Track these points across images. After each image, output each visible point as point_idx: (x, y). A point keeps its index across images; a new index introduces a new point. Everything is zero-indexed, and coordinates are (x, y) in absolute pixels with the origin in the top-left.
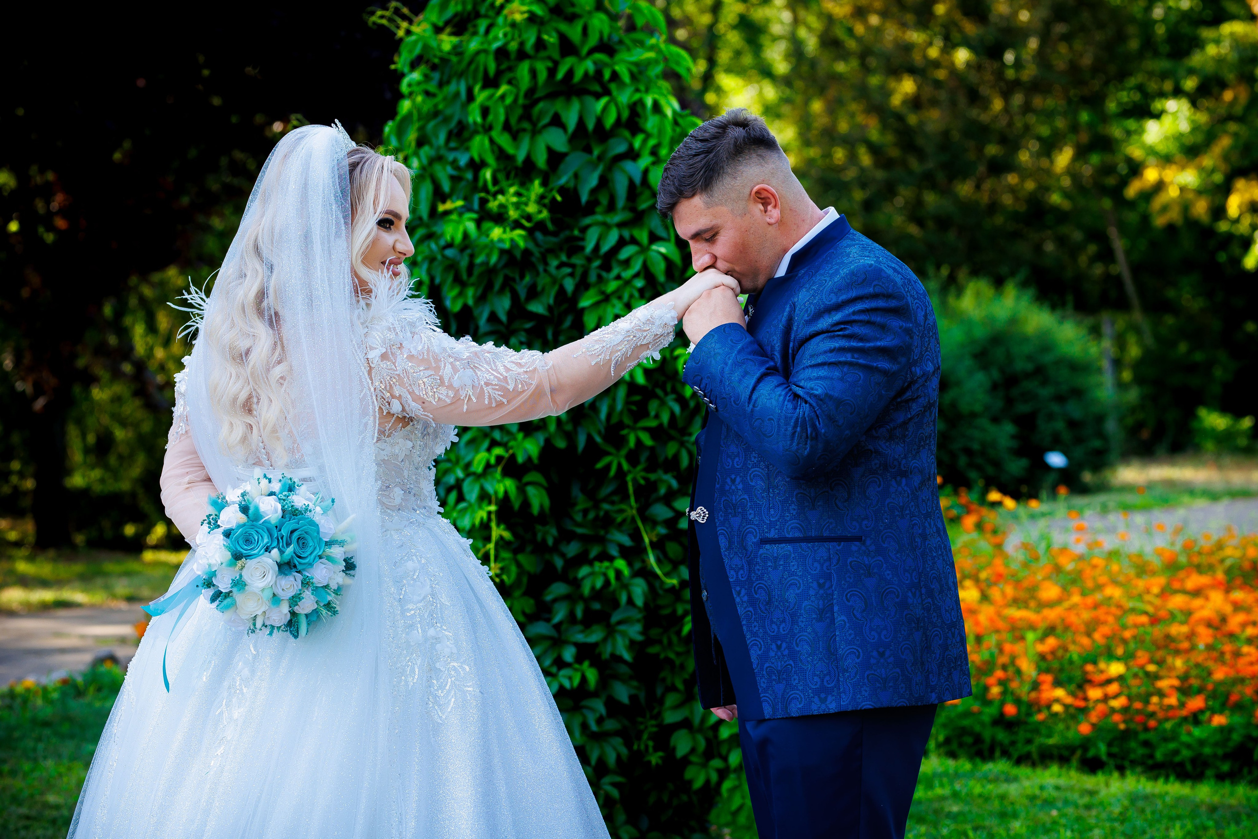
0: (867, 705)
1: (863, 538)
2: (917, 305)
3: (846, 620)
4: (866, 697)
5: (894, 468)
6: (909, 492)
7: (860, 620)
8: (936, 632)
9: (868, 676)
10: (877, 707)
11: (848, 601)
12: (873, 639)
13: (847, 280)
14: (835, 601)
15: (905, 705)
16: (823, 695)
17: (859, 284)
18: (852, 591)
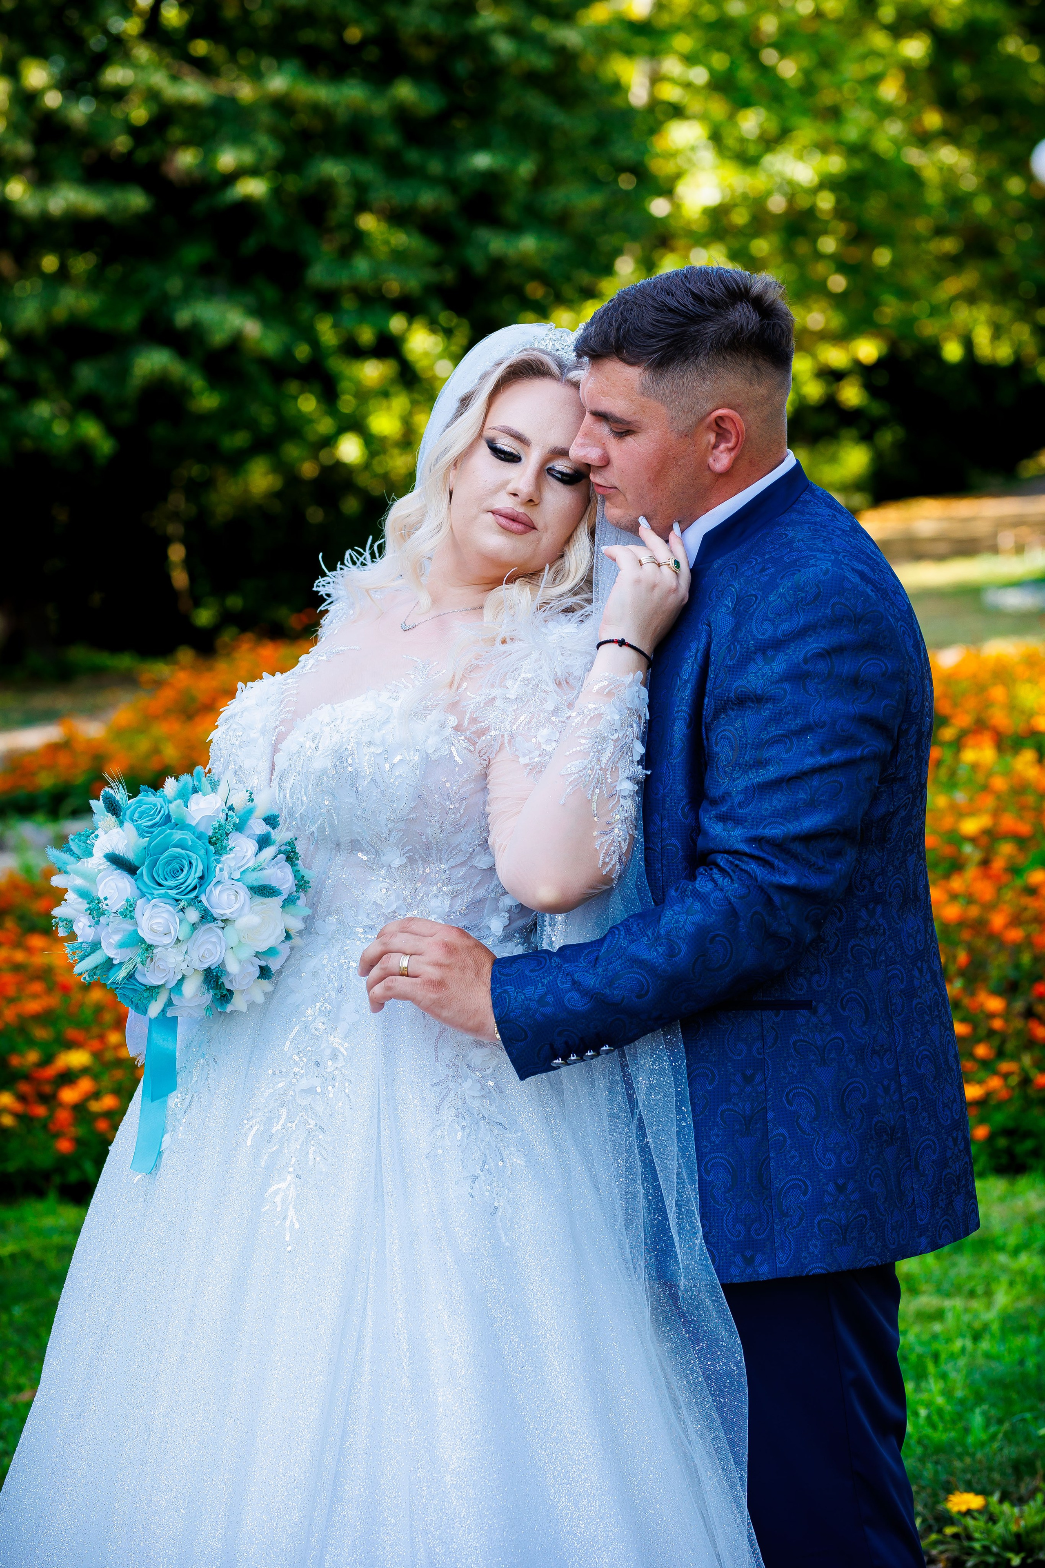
0: (816, 1268)
1: (814, 1003)
2: (903, 628)
3: (786, 1134)
4: (817, 1256)
5: (863, 891)
6: (887, 927)
7: (809, 1134)
8: (927, 1142)
9: (819, 1223)
10: (831, 1271)
11: (790, 1103)
12: (829, 1165)
13: (788, 598)
14: (769, 1103)
15: (875, 1264)
16: (749, 1253)
17: (808, 604)
18: (796, 1088)
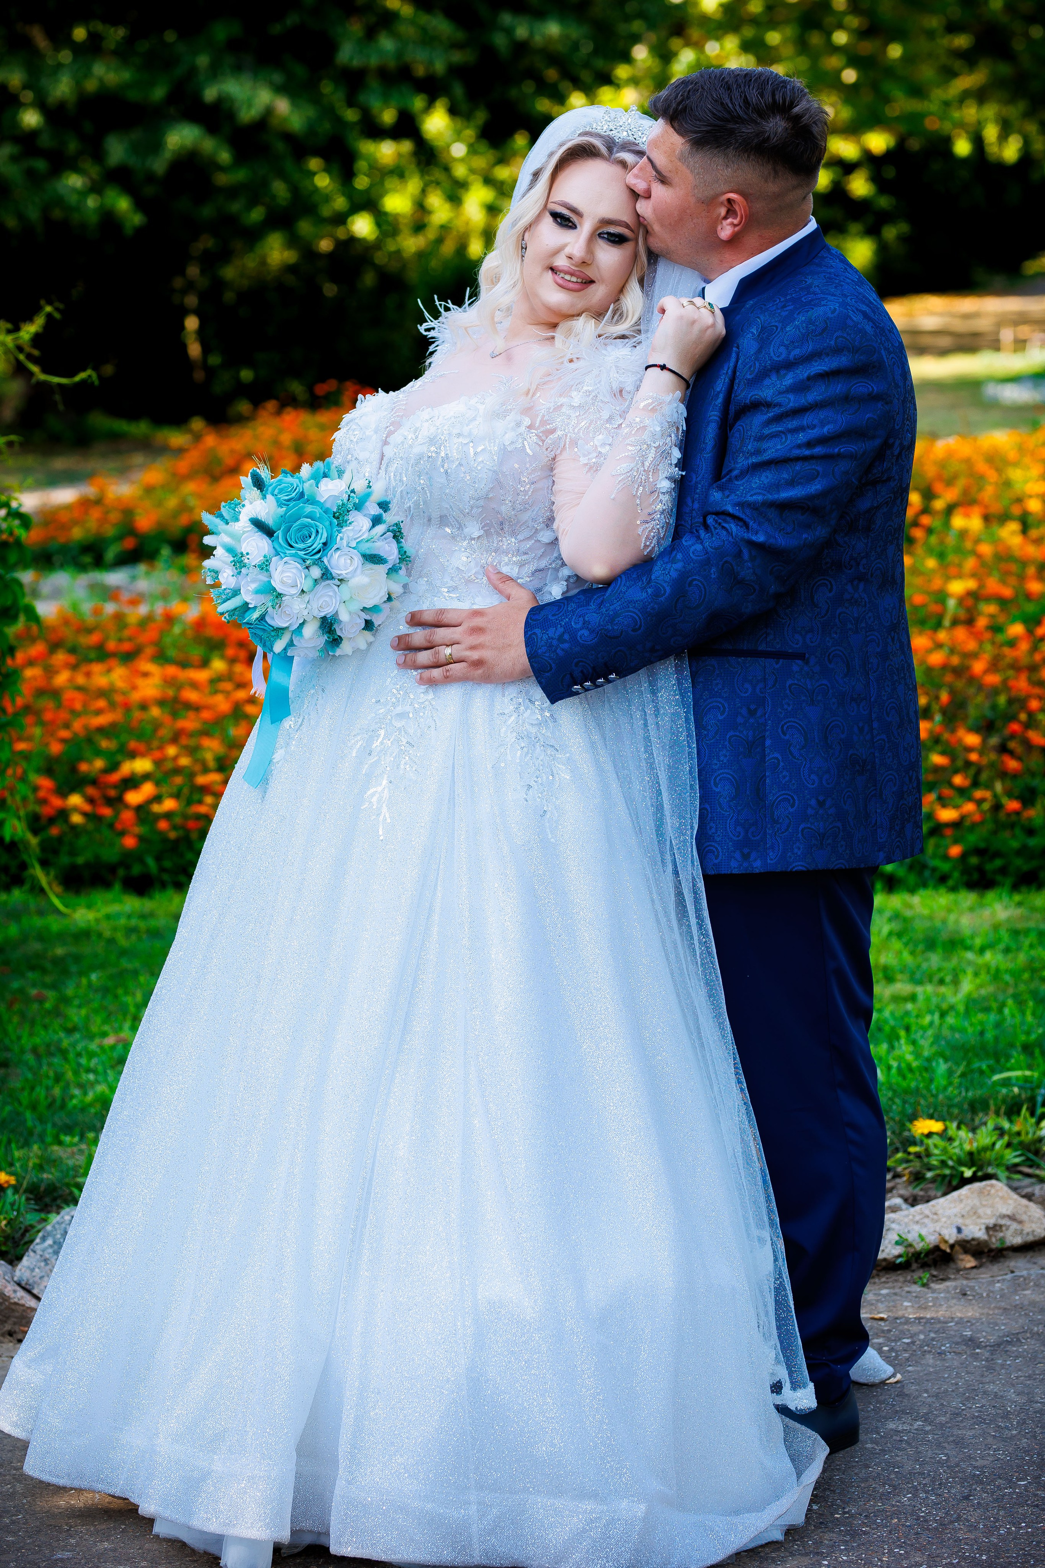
0: (798, 866)
1: (807, 655)
2: (891, 362)
3: (780, 758)
4: (799, 856)
5: (850, 569)
6: (867, 600)
7: (798, 759)
8: (890, 776)
9: (803, 830)
10: (811, 869)
11: (785, 734)
12: (813, 784)
13: (801, 330)
14: (767, 733)
15: (844, 868)
16: (746, 850)
17: (816, 336)
18: (790, 721)
